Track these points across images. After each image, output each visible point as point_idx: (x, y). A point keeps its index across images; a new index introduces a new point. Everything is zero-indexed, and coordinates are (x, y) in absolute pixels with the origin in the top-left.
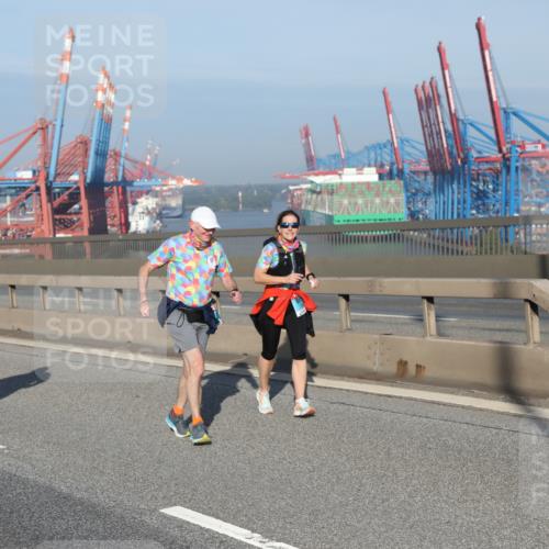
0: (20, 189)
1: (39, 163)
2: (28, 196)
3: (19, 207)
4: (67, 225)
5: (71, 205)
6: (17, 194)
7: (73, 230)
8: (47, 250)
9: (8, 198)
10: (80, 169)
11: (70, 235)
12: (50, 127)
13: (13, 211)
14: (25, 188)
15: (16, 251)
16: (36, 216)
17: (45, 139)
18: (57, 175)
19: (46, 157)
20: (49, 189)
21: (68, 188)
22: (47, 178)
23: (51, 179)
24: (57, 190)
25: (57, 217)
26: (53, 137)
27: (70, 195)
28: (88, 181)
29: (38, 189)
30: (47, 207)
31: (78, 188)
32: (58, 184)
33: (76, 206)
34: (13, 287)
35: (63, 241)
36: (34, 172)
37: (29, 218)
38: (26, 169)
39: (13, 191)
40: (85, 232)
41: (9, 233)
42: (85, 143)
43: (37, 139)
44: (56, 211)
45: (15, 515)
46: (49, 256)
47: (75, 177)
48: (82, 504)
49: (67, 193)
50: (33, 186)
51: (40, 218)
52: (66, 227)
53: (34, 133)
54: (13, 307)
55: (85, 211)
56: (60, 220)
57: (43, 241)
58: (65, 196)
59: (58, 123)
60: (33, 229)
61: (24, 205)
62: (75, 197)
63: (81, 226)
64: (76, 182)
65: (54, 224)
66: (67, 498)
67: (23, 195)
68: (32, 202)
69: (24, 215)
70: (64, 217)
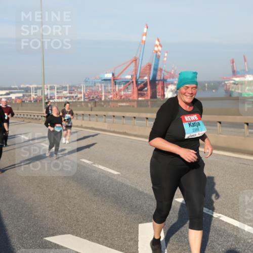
0: (127, 82)
1: (134, 73)
2: (129, 84)
3: (126, 88)
4: (142, 95)
5: (144, 88)
6: (125, 84)
7: (144, 97)
8: (135, 104)
9: (122, 85)
10: (148, 75)
11: (143, 99)
12: (138, 60)
13: (124, 90)
14: (128, 82)
15: (124, 104)
16: (132, 92)
17: (136, 64)
18: (140, 77)
19: (136, 70)
20: (137, 82)
21: (143, 82)
22: (136, 78)
23: (137, 78)
24: (139, 83)
25: (139, 92)
26: (139, 63)
27: (144, 84)
28: (151, 79)
29: (133, 82)
30: (136, 89)
31: (147, 82)
32: (140, 80)
33: (146, 88)
34: (124, 117)
35: (141, 101)
36: (132, 76)
37: (129, 92)
38: (129, 75)
39: (124, 83)
40: (149, 98)
41: (123, 97)
42: (150, 65)
43: (133, 64)
44: (139, 90)
45: (123, 197)
46: (136, 106)
47: (146, 78)
48: (147, 195)
49: (143, 83)
50: (131, 81)
51: (133, 92)
52: (142, 96)
53: (132, 62)
54: (123, 124)
55: (149, 90)
56: (140, 93)
57: (134, 101)
58: (142, 85)
59: (141, 58)
60: (131, 96)
61: (127, 88)
62: (145, 85)
63: (148, 96)
64: (146, 80)
65: (138, 95)
66: (141, 193)
67: (128, 84)
68: (131, 87)
69: (128, 91)
70: (142, 92)
